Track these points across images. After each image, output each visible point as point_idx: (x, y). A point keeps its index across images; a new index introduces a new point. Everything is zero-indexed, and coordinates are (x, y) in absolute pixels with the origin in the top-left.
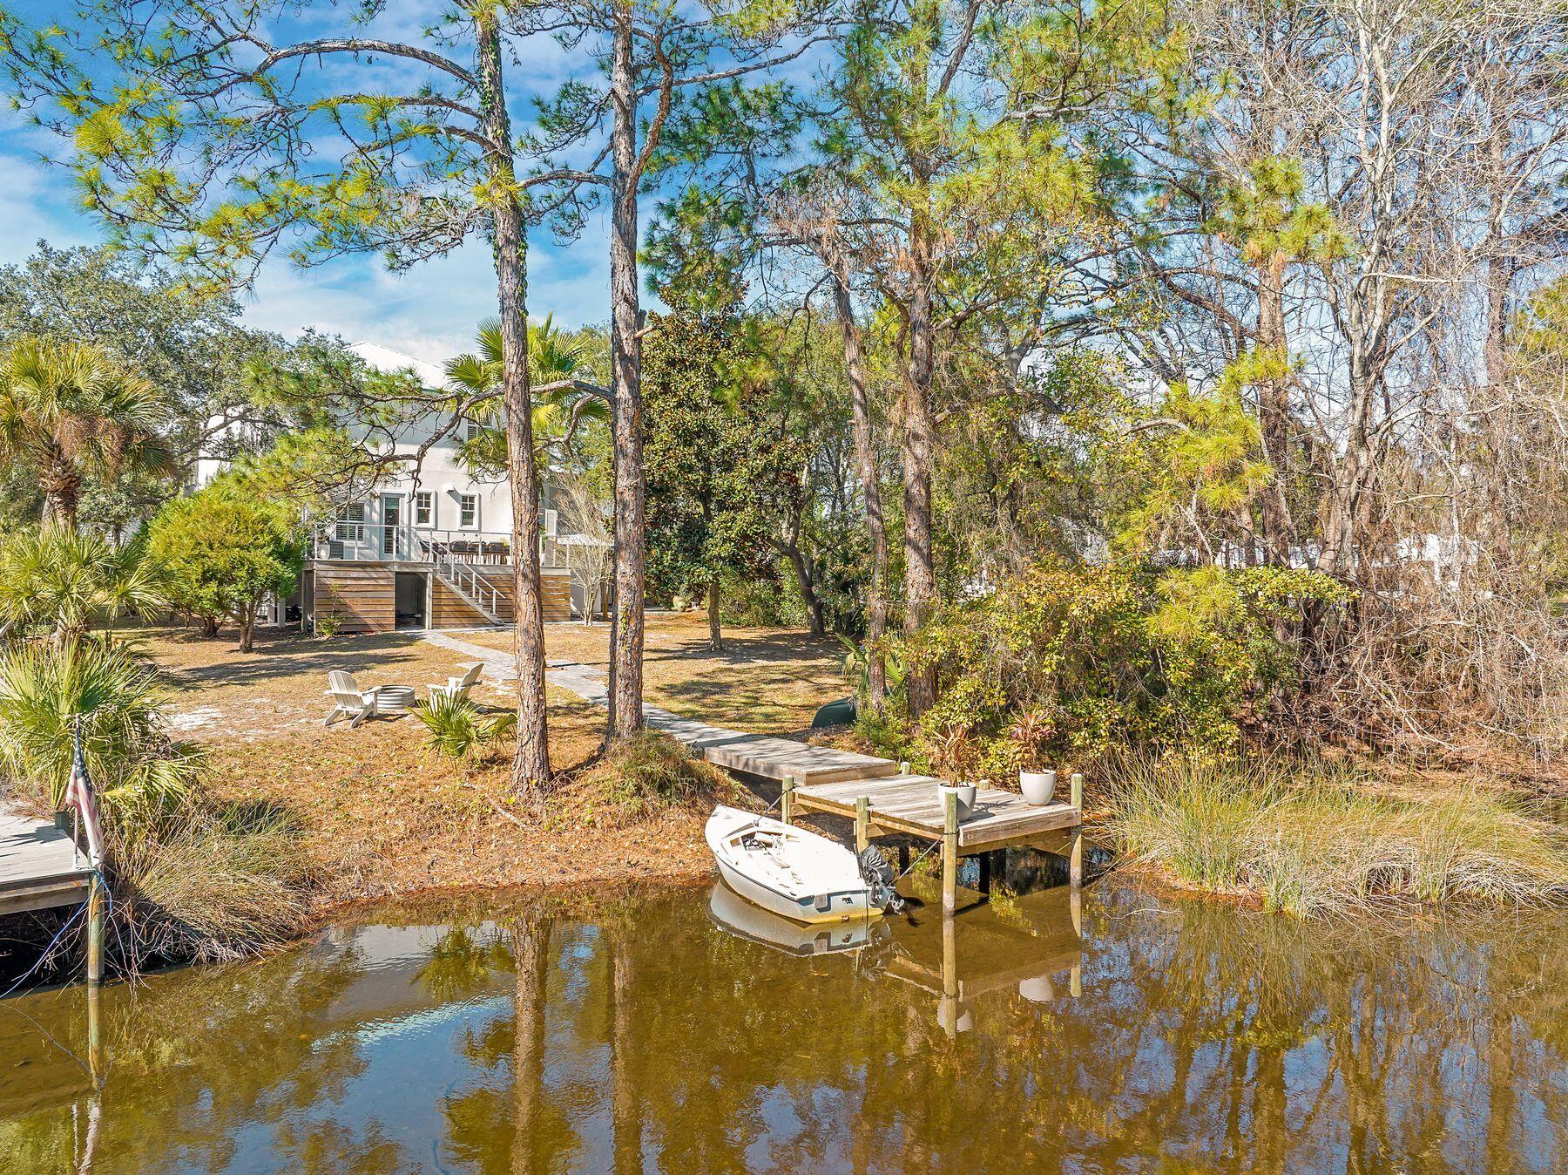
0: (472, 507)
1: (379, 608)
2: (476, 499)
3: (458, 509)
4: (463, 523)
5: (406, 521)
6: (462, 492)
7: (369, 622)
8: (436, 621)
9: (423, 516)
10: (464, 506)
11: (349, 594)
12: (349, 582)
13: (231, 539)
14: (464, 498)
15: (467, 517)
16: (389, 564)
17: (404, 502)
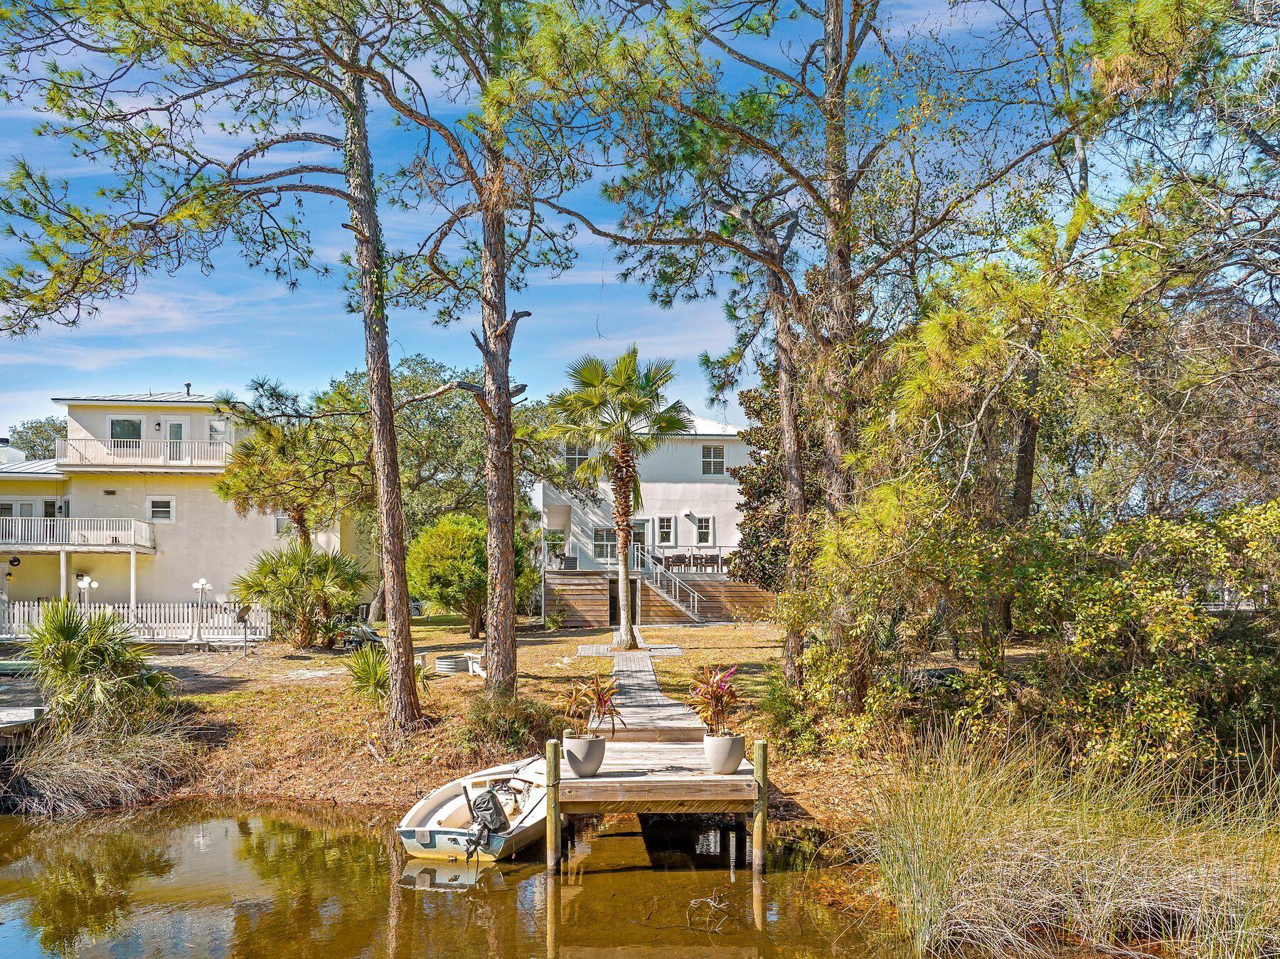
0: (707, 527)
1: (596, 608)
2: (711, 521)
3: (694, 530)
4: (700, 541)
5: (650, 542)
6: (699, 515)
7: (589, 619)
8: (644, 619)
9: (665, 537)
10: (700, 527)
11: (572, 597)
12: (572, 587)
13: (449, 552)
14: (700, 521)
15: (703, 537)
16: (604, 572)
17: (649, 527)
